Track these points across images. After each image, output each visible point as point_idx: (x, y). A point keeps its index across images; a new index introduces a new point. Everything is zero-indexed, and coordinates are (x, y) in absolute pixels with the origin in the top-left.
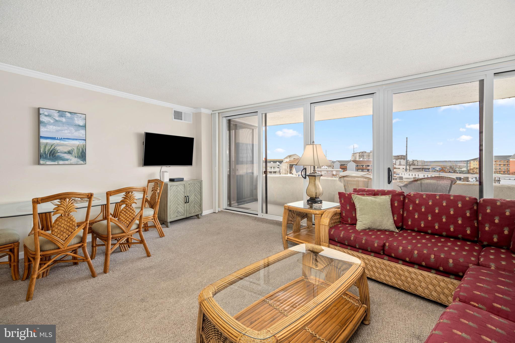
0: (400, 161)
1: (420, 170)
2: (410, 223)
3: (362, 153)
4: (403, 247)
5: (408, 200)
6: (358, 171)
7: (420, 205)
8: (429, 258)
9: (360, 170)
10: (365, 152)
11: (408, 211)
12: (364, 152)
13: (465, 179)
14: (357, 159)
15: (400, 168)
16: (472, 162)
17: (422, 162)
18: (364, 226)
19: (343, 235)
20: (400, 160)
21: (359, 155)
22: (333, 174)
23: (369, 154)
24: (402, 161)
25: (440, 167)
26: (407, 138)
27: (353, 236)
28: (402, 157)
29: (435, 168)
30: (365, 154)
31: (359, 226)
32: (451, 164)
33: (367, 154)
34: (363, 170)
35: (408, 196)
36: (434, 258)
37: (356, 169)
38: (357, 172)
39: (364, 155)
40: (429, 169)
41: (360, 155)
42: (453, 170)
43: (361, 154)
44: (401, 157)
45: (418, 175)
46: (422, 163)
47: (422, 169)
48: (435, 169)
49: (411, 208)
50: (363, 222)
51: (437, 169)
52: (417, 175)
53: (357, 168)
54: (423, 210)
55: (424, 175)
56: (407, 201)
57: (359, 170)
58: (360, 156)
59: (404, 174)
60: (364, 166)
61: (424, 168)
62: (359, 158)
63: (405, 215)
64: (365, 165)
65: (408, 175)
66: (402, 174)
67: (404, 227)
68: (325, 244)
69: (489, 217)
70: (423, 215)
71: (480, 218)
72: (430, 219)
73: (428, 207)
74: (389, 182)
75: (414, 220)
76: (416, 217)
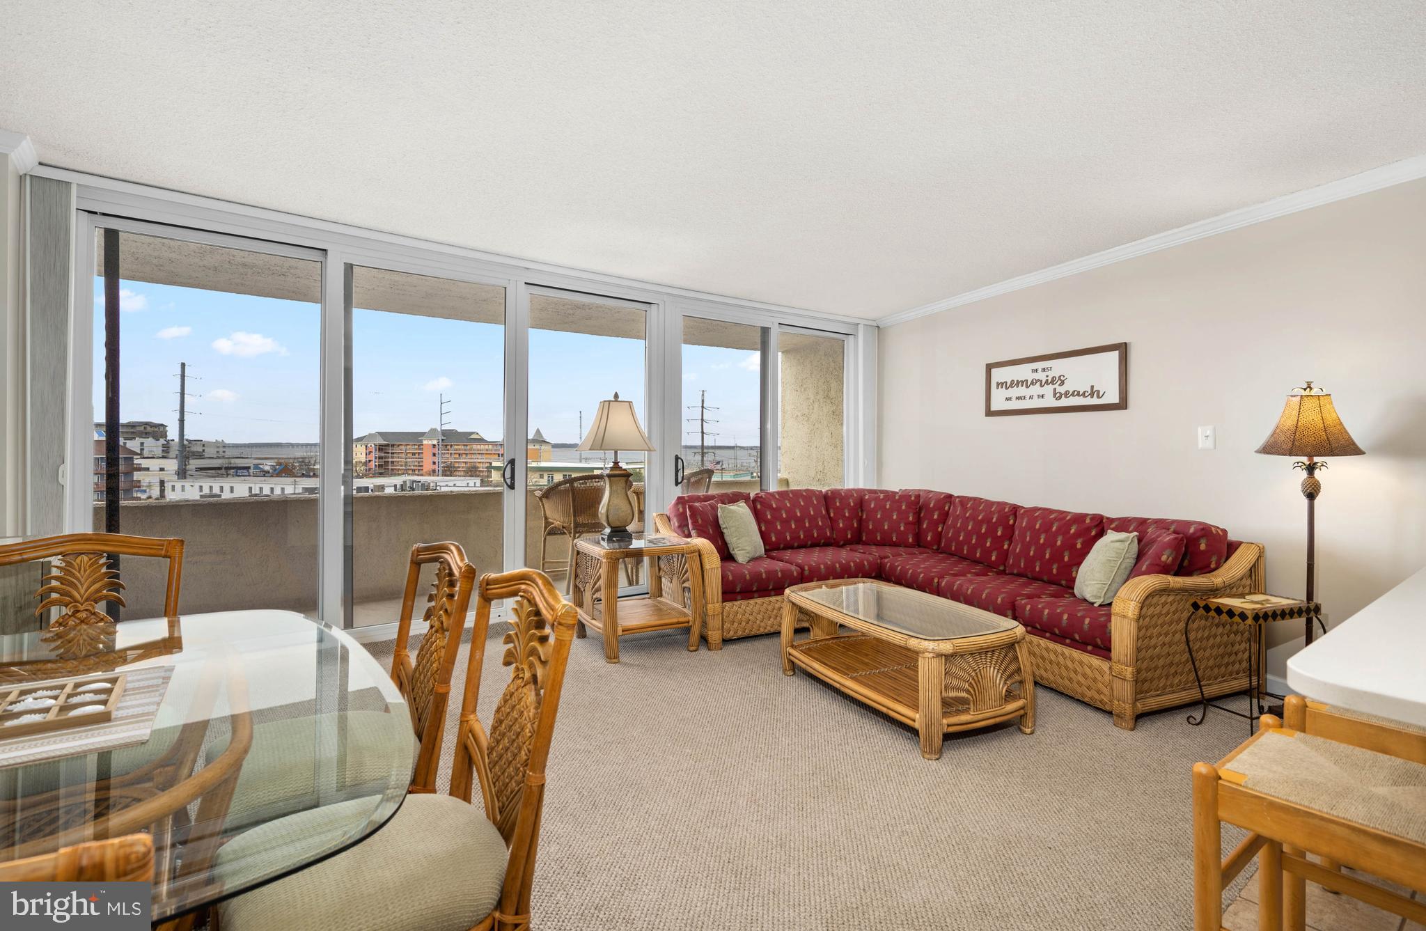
0: (142, 444)
1: (219, 472)
2: (774, 539)
7: (777, 510)
17: (218, 447)
20: (142, 440)
24: (149, 442)
25: (276, 460)
26: (183, 365)
28: (149, 429)
29: (261, 466)
32: (305, 454)
40: (248, 468)
44: (145, 428)
45: (232, 488)
46: (218, 450)
47: (227, 468)
48: (260, 468)
49: (769, 517)
51: (267, 468)
52: (229, 489)
55: (250, 489)
56: (759, 507)
59: (183, 486)
61: (232, 465)
65: (198, 488)
66: (173, 487)
68: (717, 605)
69: (839, 511)
70: (785, 522)
71: (832, 515)
72: (793, 526)
73: (788, 511)
74: (677, 483)
75: (778, 533)
76: (779, 527)
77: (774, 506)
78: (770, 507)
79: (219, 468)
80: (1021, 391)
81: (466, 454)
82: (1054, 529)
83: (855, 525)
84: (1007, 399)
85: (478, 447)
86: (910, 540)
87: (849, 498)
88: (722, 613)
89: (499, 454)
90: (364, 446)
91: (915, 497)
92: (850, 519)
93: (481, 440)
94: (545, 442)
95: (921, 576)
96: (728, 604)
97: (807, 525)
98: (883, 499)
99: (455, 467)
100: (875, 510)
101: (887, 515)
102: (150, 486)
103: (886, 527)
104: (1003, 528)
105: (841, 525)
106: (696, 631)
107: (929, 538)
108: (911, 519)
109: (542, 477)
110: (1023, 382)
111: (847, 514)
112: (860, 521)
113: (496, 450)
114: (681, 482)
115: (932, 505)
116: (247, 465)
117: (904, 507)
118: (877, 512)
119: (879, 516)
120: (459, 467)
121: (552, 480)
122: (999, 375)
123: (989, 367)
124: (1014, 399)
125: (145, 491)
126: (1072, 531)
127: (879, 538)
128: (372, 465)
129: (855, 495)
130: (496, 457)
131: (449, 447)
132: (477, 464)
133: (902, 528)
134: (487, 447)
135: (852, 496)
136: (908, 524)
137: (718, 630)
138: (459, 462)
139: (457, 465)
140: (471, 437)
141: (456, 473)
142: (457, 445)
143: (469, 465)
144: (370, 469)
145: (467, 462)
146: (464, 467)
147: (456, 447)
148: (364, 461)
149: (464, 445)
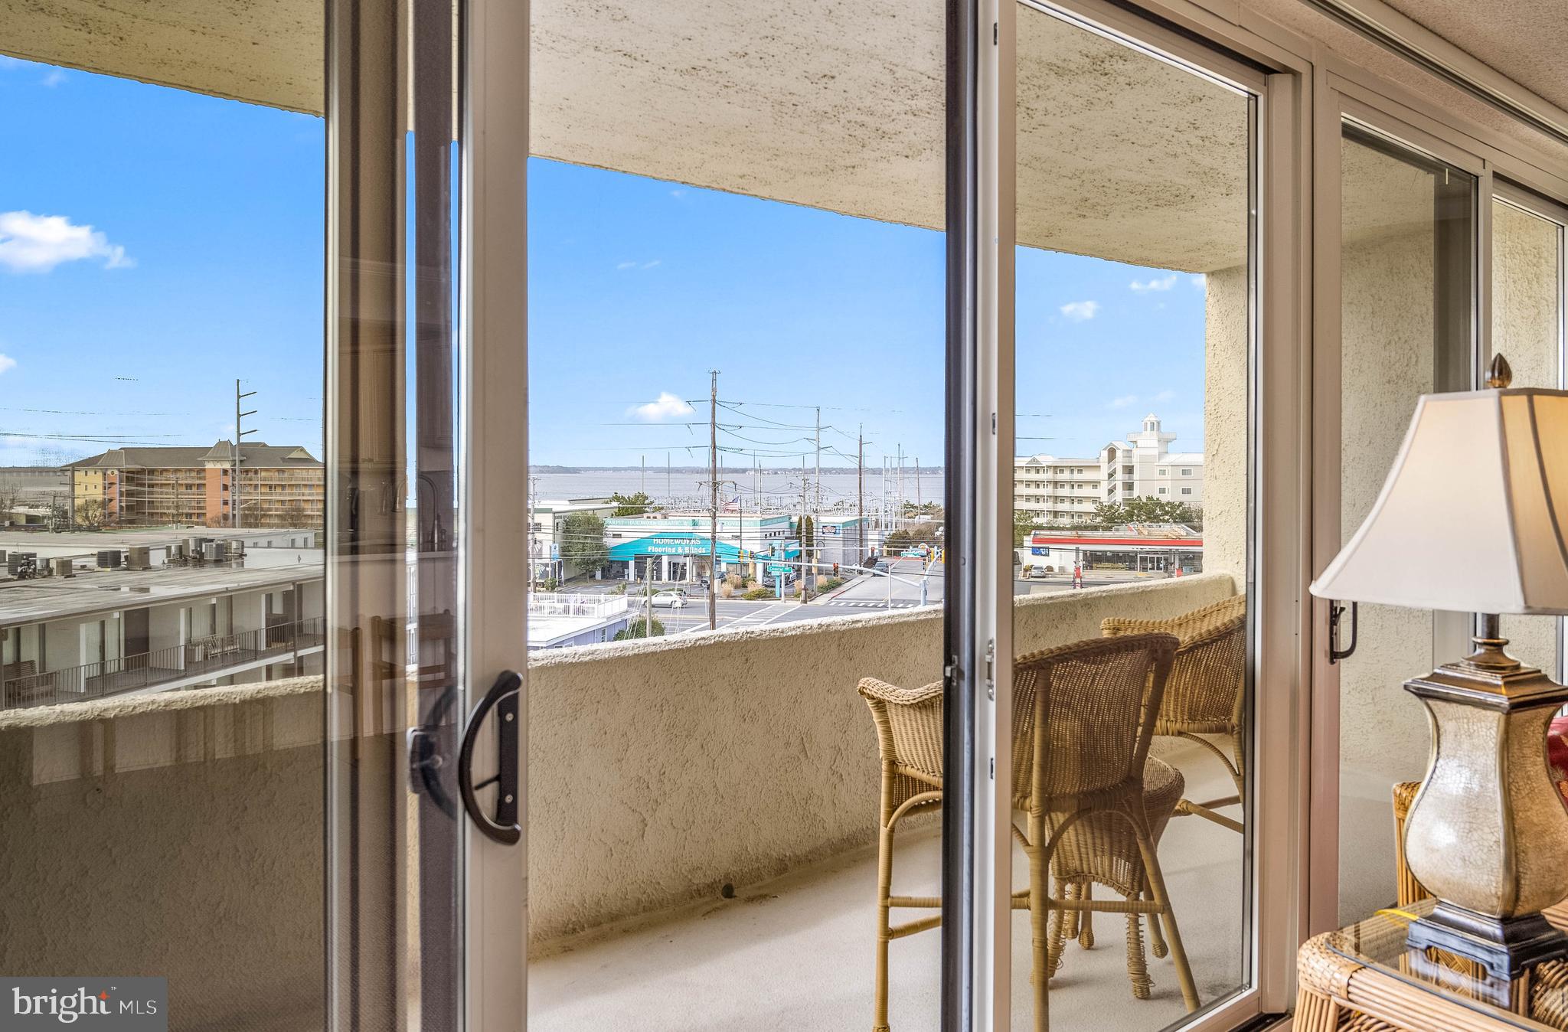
16: (80, 475)
81: (283, 487)
90: (100, 474)
99: (265, 510)
120: (270, 509)
128: (115, 506)
131: (251, 475)
132: (303, 505)
138: (270, 501)
139: (265, 506)
140: (290, 456)
141: (263, 521)
142: (267, 470)
143: (287, 506)
144: (111, 514)
145: (282, 502)
146: (277, 510)
147: (263, 474)
148: (100, 498)
149: (279, 471)
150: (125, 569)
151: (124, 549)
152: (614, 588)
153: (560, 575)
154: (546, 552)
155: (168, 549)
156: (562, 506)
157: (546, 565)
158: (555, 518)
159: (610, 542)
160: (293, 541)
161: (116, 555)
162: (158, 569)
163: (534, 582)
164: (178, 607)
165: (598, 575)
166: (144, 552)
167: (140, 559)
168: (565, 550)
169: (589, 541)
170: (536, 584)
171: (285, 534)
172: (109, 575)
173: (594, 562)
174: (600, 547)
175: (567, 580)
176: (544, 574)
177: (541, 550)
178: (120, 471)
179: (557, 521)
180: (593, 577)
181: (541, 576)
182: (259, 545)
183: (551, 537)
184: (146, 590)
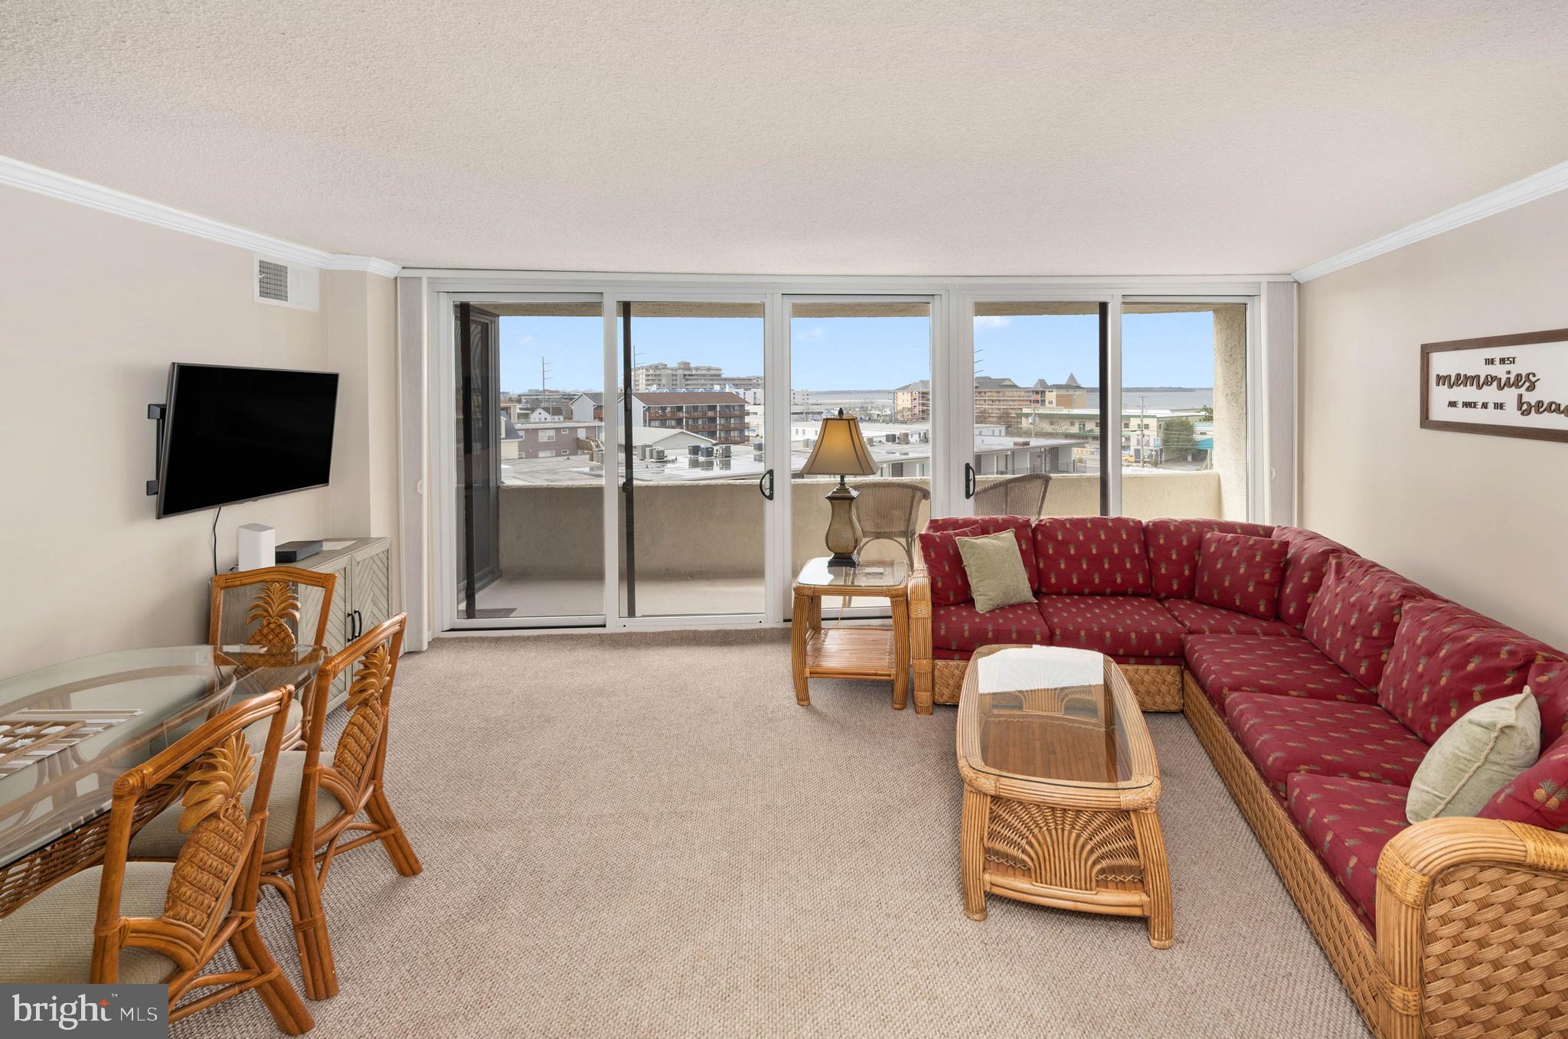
0: (755, 393)
2: (1053, 580)
3: (656, 368)
4: (1086, 630)
5: (1043, 535)
6: (650, 426)
7: (1065, 543)
8: (1129, 639)
9: (657, 423)
10: (665, 367)
11: (1047, 557)
12: (660, 367)
13: (902, 437)
14: (640, 386)
15: (757, 413)
16: (900, 394)
18: (991, 602)
19: (970, 633)
21: (646, 375)
22: (578, 439)
23: (674, 373)
27: (966, 628)
30: (663, 372)
31: (982, 605)
33: (670, 372)
34: (665, 420)
35: (1041, 528)
36: (1136, 637)
37: (645, 421)
38: (647, 428)
39: (659, 375)
41: (649, 375)
42: (867, 415)
43: (651, 372)
47: (806, 413)
49: (1051, 551)
50: (988, 595)
53: (649, 416)
54: (1072, 552)
56: (1039, 537)
57: (653, 423)
58: (650, 378)
60: (668, 410)
61: (811, 411)
62: (646, 385)
63: (1041, 565)
64: (671, 407)
67: (1044, 590)
68: (924, 662)
69: (1164, 551)
70: (1073, 561)
71: (1152, 555)
72: (1085, 566)
73: (1079, 546)
74: (968, 496)
75: (1060, 574)
76: (1063, 566)
77: (1060, 537)
78: (1054, 539)
79: (802, 413)
80: (1468, 393)
81: (999, 401)
82: (1443, 653)
83: (1187, 573)
84: (1452, 404)
85: (1011, 394)
86: (1262, 608)
87: (1181, 535)
88: (933, 672)
89: (1031, 401)
90: (910, 394)
91: (1279, 545)
92: (1179, 564)
93: (1014, 386)
94: (1079, 387)
95: (1211, 678)
96: (940, 663)
97: (1106, 566)
98: (1229, 542)
99: (988, 413)
100: (1214, 557)
101: (1231, 565)
102: (758, 426)
103: (1227, 584)
104: (1382, 626)
105: (1163, 571)
106: (899, 687)
107: (1291, 611)
108: (1267, 577)
109: (1072, 424)
110: (1473, 378)
111: (1174, 557)
112: (1194, 568)
113: (1028, 397)
114: (973, 494)
115: (1303, 561)
116: (821, 411)
117: (1258, 558)
118: (1218, 560)
119: (1219, 566)
120: (992, 413)
121: (1084, 428)
122: (1443, 364)
123: (1426, 351)
124: (1460, 405)
125: (755, 431)
126: (1471, 667)
127: (1216, 597)
128: (916, 411)
129: (1194, 530)
130: (1029, 403)
131: (983, 394)
132: (1010, 411)
133: (1251, 589)
134: (1019, 393)
135: (1189, 531)
136: (1260, 583)
137: (926, 691)
138: (992, 409)
139: (990, 411)
140: (1004, 384)
141: (989, 419)
142: (991, 392)
143: (1002, 411)
144: (915, 414)
145: (999, 409)
146: (996, 413)
147: (989, 394)
148: (909, 406)
149: (997, 392)
150: (898, 443)
151: (897, 434)
152: (1198, 467)
153: (1161, 457)
154: (1152, 443)
155: (920, 434)
156: (1166, 413)
157: (1152, 451)
158: (1158, 421)
159: (1197, 437)
160: (993, 431)
161: (894, 436)
162: (913, 444)
163: (1143, 460)
164: (915, 463)
165: (1190, 458)
166: (906, 435)
167: (905, 439)
168: (1165, 442)
169: (1182, 436)
170: (1145, 462)
171: (988, 427)
172: (890, 446)
173: (1186, 450)
174: (1191, 440)
175: (1166, 461)
176: (1150, 456)
177: (1148, 441)
178: (919, 393)
179: (1160, 423)
180: (1186, 459)
181: (1148, 457)
182: (983, 434)
183: (1155, 433)
184: (907, 454)
